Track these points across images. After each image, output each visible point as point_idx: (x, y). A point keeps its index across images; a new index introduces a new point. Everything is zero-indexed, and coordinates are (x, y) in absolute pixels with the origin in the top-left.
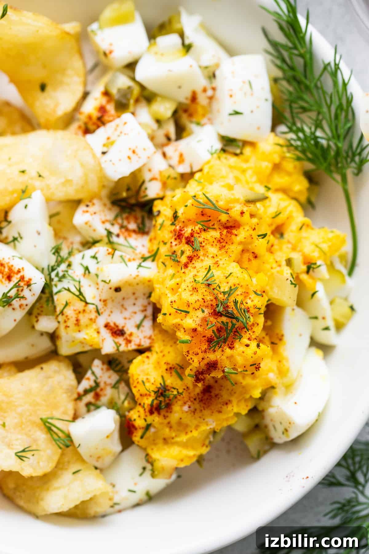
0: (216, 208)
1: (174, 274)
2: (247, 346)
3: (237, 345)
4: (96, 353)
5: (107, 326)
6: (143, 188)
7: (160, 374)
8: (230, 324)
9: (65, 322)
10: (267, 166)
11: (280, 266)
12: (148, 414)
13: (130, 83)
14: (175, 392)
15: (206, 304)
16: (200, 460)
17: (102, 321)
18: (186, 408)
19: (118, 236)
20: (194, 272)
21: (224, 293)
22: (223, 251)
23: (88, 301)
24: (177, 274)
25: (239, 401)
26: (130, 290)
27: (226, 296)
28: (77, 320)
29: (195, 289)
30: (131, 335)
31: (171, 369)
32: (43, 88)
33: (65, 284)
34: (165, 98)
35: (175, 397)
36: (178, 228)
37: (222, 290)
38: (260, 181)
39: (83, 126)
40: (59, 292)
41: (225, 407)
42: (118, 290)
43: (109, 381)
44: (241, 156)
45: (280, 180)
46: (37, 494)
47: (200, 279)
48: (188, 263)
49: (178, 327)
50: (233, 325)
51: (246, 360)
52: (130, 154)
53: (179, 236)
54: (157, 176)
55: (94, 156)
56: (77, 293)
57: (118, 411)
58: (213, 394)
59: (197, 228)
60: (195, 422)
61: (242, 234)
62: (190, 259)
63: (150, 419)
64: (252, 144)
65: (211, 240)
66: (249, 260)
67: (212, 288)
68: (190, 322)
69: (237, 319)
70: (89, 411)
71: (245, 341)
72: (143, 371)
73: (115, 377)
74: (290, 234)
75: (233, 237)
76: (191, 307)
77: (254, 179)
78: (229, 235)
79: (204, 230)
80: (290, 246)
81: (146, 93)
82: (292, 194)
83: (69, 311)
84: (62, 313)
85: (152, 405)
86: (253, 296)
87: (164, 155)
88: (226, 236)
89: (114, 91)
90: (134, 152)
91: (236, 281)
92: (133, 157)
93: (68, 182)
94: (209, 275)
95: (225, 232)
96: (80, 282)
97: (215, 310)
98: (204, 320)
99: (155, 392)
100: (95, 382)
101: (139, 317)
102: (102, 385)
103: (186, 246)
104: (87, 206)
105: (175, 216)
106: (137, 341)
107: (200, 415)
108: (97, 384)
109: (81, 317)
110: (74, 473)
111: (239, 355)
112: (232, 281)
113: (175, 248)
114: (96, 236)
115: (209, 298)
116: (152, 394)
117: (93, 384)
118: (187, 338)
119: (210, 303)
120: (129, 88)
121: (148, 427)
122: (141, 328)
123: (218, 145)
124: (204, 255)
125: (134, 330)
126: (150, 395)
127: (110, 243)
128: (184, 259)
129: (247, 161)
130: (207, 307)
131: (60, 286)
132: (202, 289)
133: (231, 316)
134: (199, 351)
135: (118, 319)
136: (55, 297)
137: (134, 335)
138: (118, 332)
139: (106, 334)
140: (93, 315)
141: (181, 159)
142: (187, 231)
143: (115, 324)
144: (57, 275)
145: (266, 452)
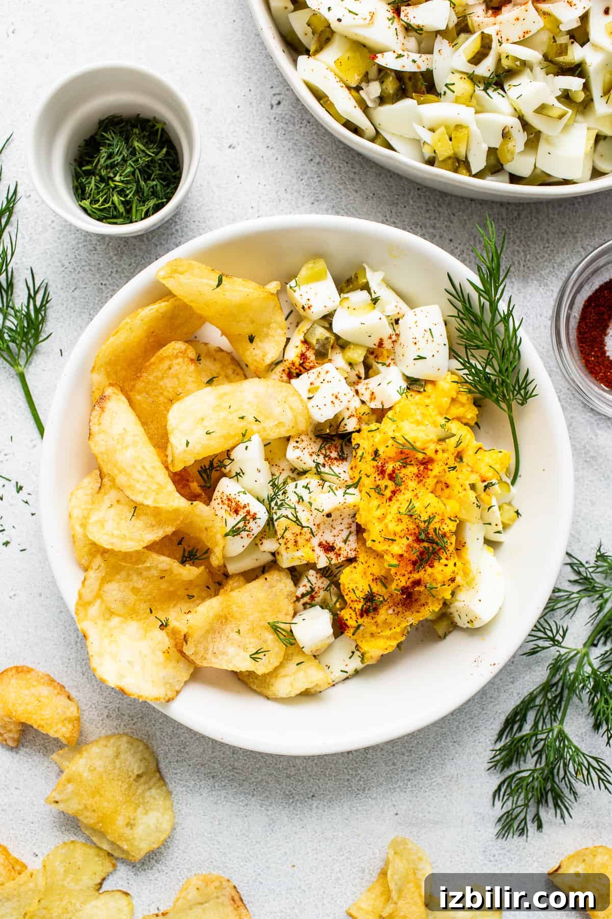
0: (414, 448)
1: (379, 505)
2: (446, 565)
3: (436, 564)
4: (311, 566)
5: (320, 545)
6: (343, 424)
7: (368, 583)
8: (431, 548)
9: (286, 544)
10: (446, 401)
11: (465, 490)
12: (359, 617)
13: (328, 334)
14: (381, 599)
15: (410, 532)
16: (399, 646)
17: (315, 542)
18: (391, 611)
19: (324, 465)
20: (398, 504)
21: (425, 522)
22: (421, 484)
23: (304, 525)
24: (382, 505)
25: (433, 602)
26: (338, 513)
27: (427, 524)
28: (296, 542)
29: (400, 520)
30: (340, 549)
31: (376, 580)
32: (251, 339)
33: (283, 511)
34: (357, 345)
35: (381, 602)
36: (380, 464)
37: (422, 519)
38: (441, 414)
39: (287, 370)
40: (279, 518)
41: (422, 608)
42: (329, 515)
43: (322, 586)
44: (424, 393)
45: (457, 411)
46: (268, 680)
47: (403, 510)
48: (391, 497)
49: (386, 551)
50: (434, 549)
51: (445, 577)
52: (333, 399)
53: (382, 472)
54: (354, 413)
55: (302, 401)
56: (295, 520)
57: (330, 610)
58: (413, 600)
59: (398, 464)
60: (397, 621)
61: (436, 469)
62: (394, 493)
63: (360, 621)
64: (433, 382)
65: (410, 475)
66: (442, 489)
67: (414, 517)
68: (397, 549)
69: (437, 544)
70: (305, 608)
71: (443, 561)
72: (351, 580)
73: (327, 582)
74: (468, 457)
75: (429, 472)
76: (398, 536)
77: (436, 412)
78: (426, 471)
79: (404, 467)
80: (469, 469)
81: (340, 342)
82: (465, 421)
83: (288, 535)
84: (283, 537)
85: (362, 610)
86: (448, 521)
87: (357, 392)
88: (423, 472)
89: (313, 341)
90: (336, 397)
91: (434, 511)
92: (336, 401)
93: (280, 424)
94: (410, 507)
95: (422, 467)
96: (295, 509)
97: (417, 538)
98: (409, 546)
99: (364, 599)
100: (311, 587)
101: (345, 533)
102: (316, 589)
103: (389, 482)
104: (297, 442)
105: (376, 453)
106: (345, 554)
107: (402, 615)
108: (312, 589)
109: (298, 538)
110: (297, 665)
111: (439, 573)
112: (430, 510)
113: (379, 483)
114: (305, 467)
115: (412, 526)
116: (362, 600)
117: (309, 589)
118: (395, 562)
119: (413, 531)
120: (327, 338)
121: (358, 627)
122: (348, 542)
123: (404, 385)
124: (405, 489)
125: (342, 545)
126: (360, 602)
127: (319, 473)
128: (388, 493)
129: (429, 397)
130: (411, 535)
131: (279, 513)
132: (406, 519)
133: (432, 541)
134: (406, 573)
135: (328, 538)
136: (276, 523)
137: (342, 549)
138: (328, 548)
139: (319, 551)
140: (308, 536)
141: (373, 396)
142: (389, 468)
143: (326, 542)
144: (276, 504)
145: (450, 632)
